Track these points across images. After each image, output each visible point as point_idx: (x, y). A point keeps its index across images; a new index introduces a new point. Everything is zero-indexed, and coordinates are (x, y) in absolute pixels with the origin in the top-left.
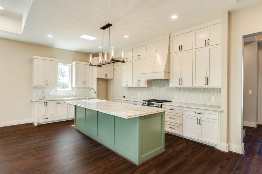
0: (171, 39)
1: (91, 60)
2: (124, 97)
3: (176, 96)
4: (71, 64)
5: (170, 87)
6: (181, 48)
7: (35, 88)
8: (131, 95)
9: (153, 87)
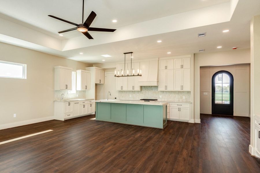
0: (159, 61)
1: (115, 73)
2: (116, 98)
3: (161, 97)
4: (76, 71)
5: (159, 90)
6: (166, 68)
7: (56, 91)
8: (123, 97)
9: (143, 91)
